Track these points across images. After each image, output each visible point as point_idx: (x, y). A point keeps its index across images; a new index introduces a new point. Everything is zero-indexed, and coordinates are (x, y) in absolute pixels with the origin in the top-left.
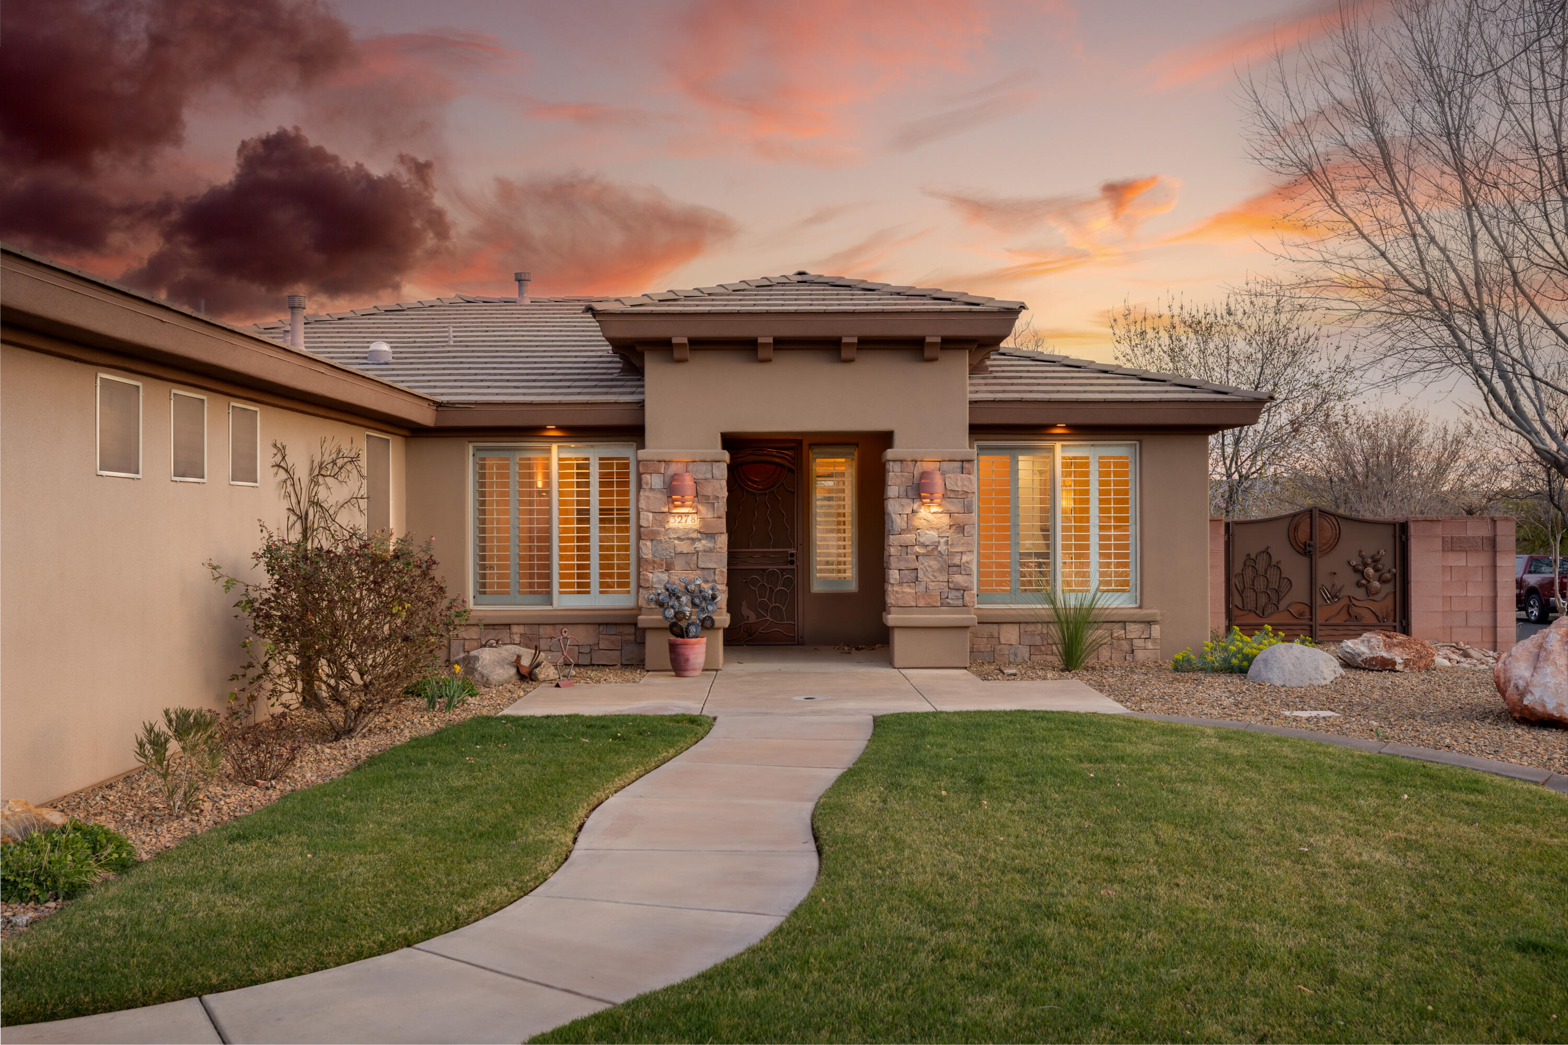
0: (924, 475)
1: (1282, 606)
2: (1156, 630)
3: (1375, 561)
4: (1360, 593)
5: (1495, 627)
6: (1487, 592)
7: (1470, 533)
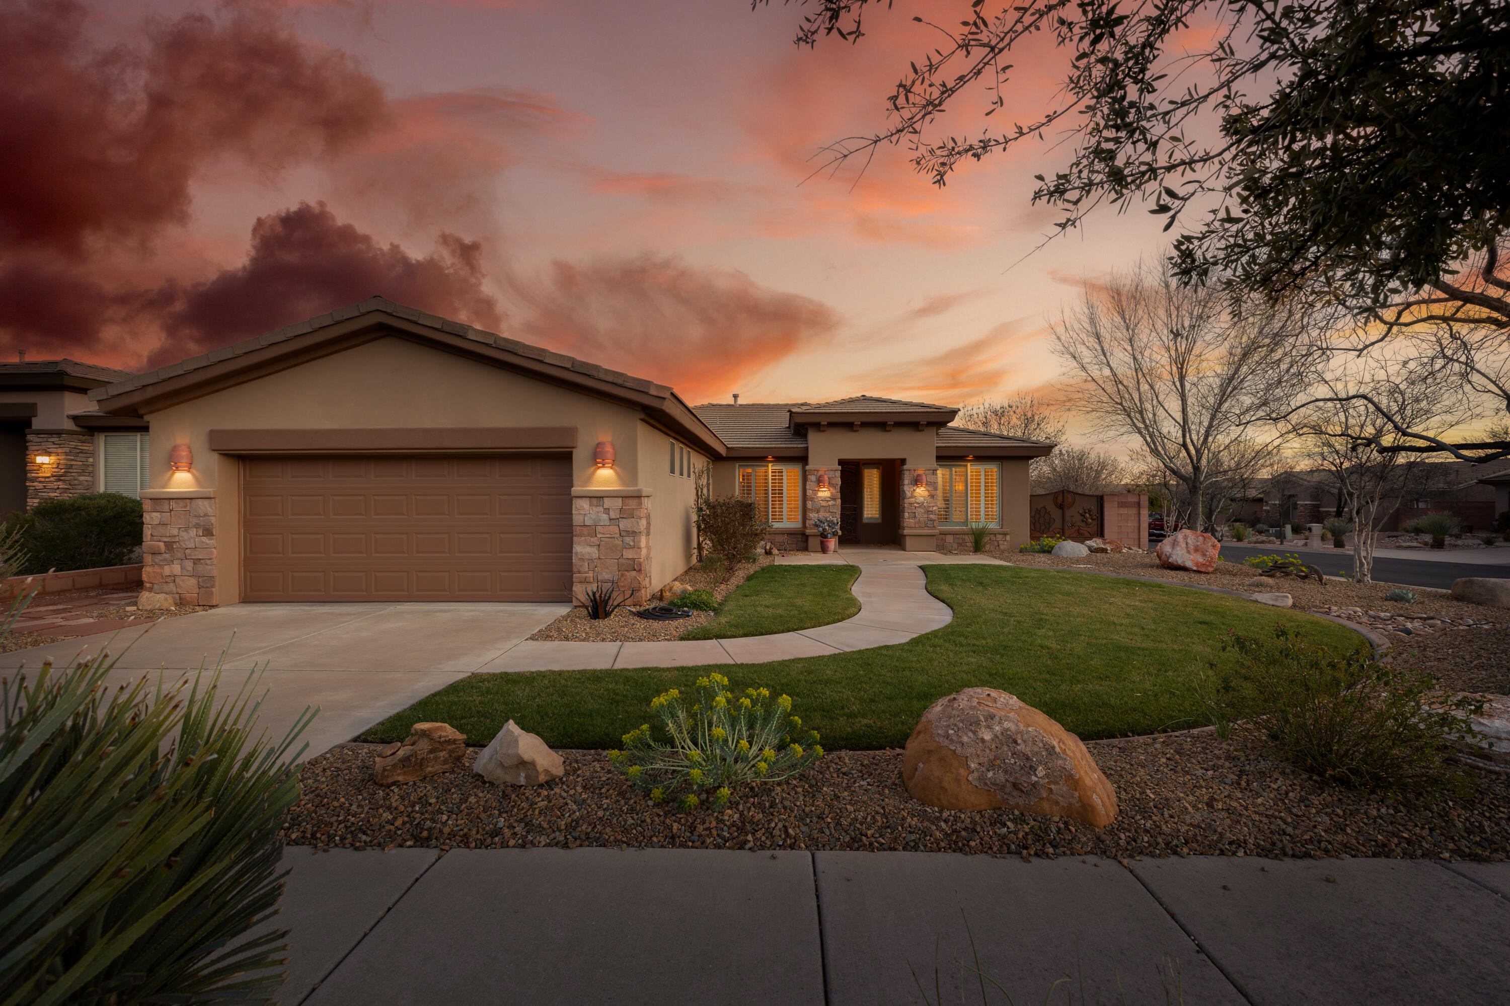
0: (918, 476)
1: (1051, 529)
2: (1008, 538)
3: (1090, 511)
4: (1083, 524)
5: (1139, 538)
6: (1136, 524)
7: (1129, 500)
